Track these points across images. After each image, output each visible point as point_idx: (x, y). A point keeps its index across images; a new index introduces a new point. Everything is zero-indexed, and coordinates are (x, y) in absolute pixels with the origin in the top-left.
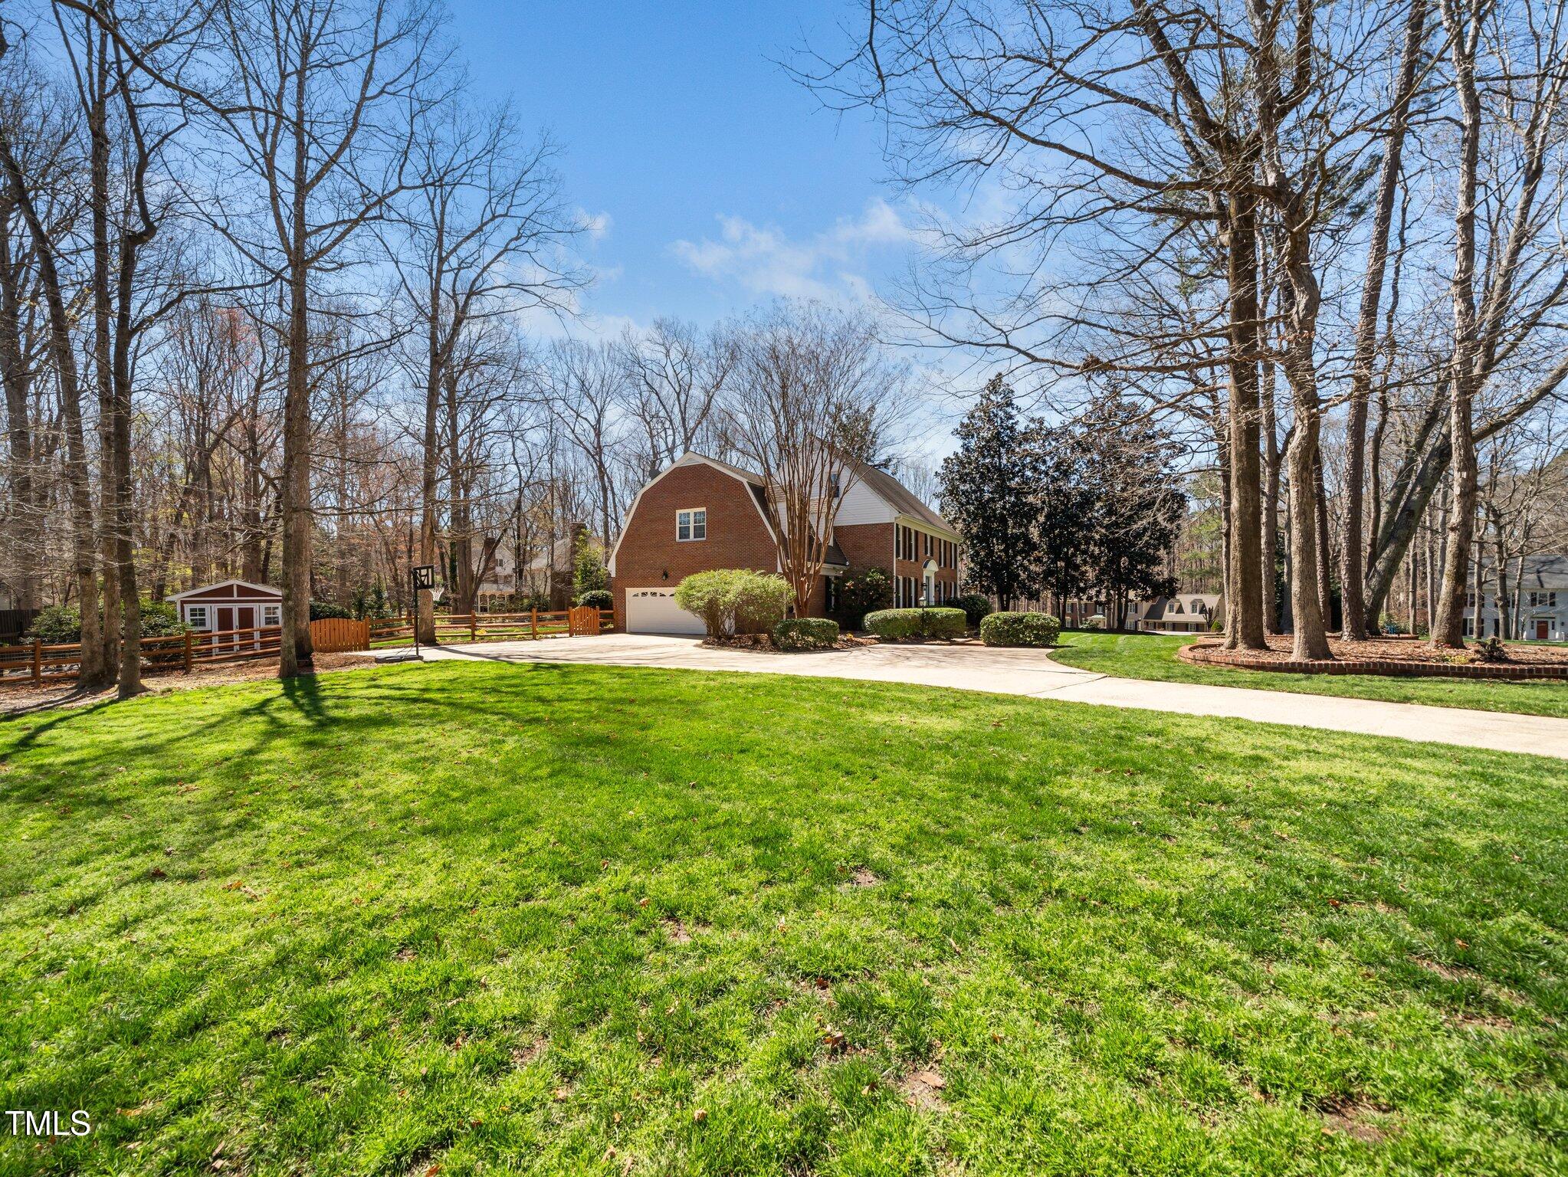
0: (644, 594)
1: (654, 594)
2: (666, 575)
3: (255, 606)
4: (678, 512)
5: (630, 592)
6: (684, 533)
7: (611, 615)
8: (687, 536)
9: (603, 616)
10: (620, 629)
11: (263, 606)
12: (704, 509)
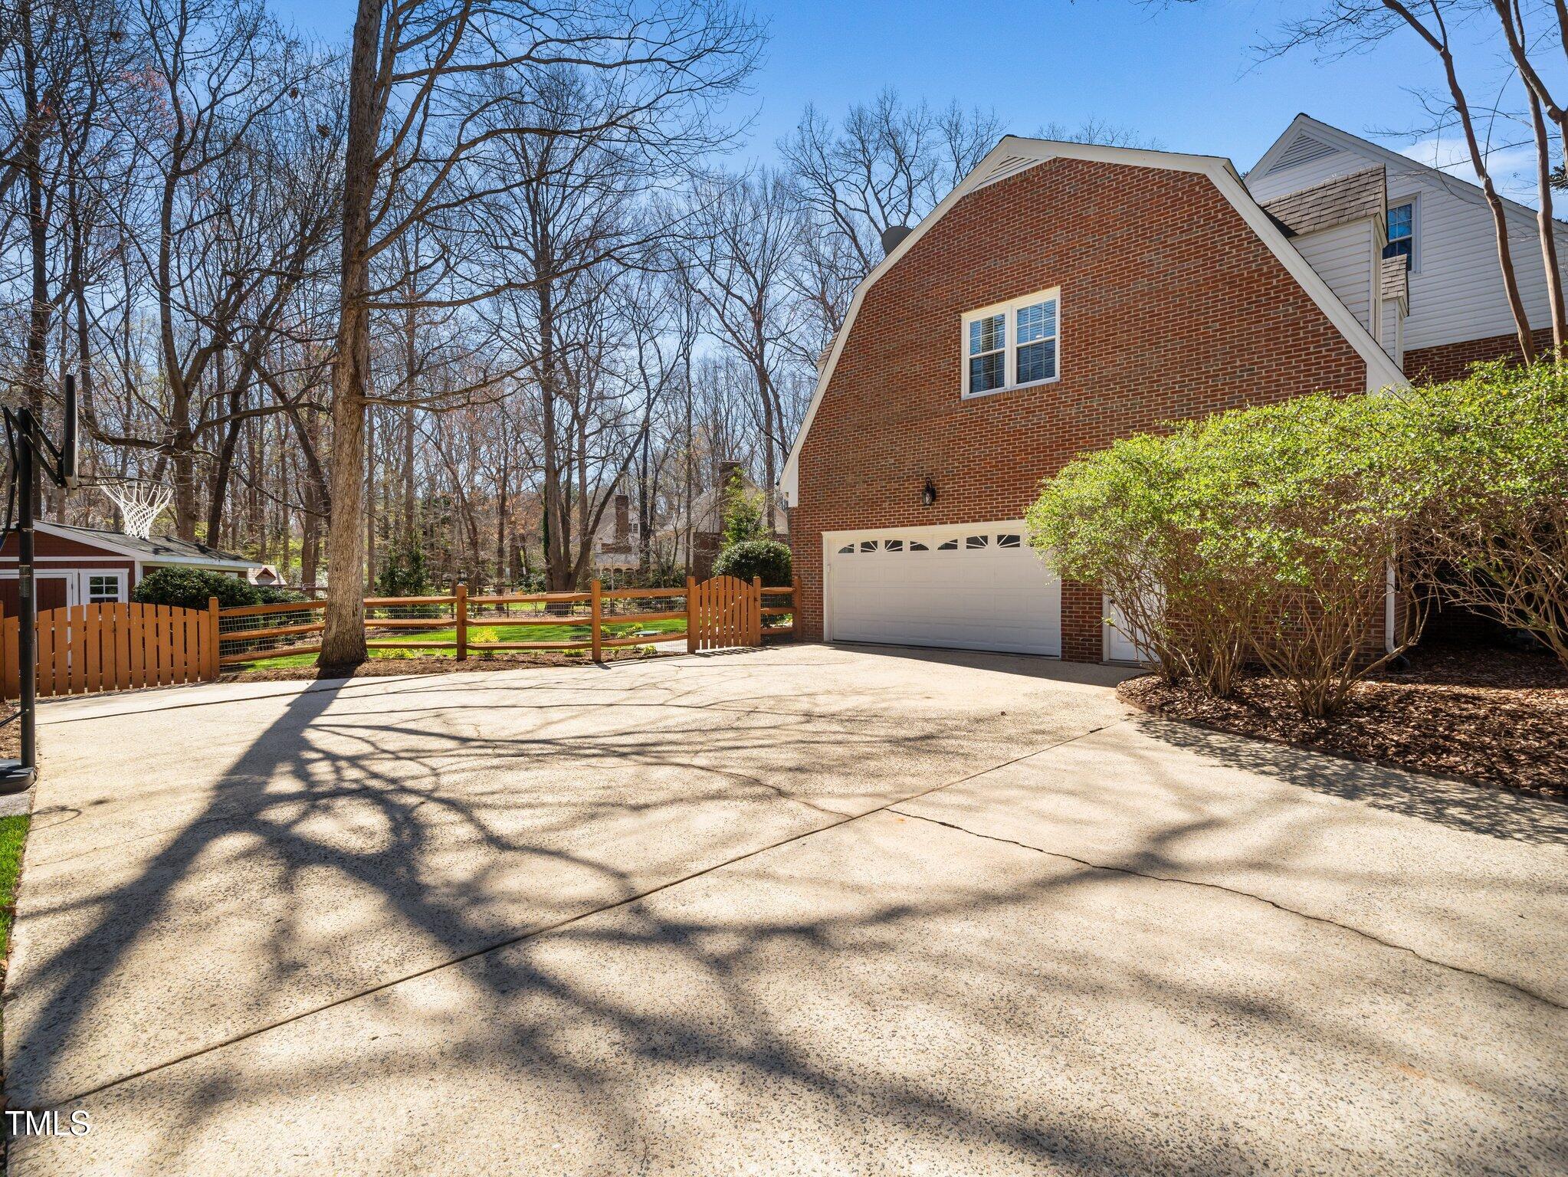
0: (868, 546)
1: (895, 545)
2: (931, 491)
3: (70, 575)
4: (969, 318)
5: (833, 540)
6: (989, 370)
7: (788, 597)
8: (996, 380)
9: (768, 601)
10: (807, 633)
11: (88, 574)
12: (1052, 295)
